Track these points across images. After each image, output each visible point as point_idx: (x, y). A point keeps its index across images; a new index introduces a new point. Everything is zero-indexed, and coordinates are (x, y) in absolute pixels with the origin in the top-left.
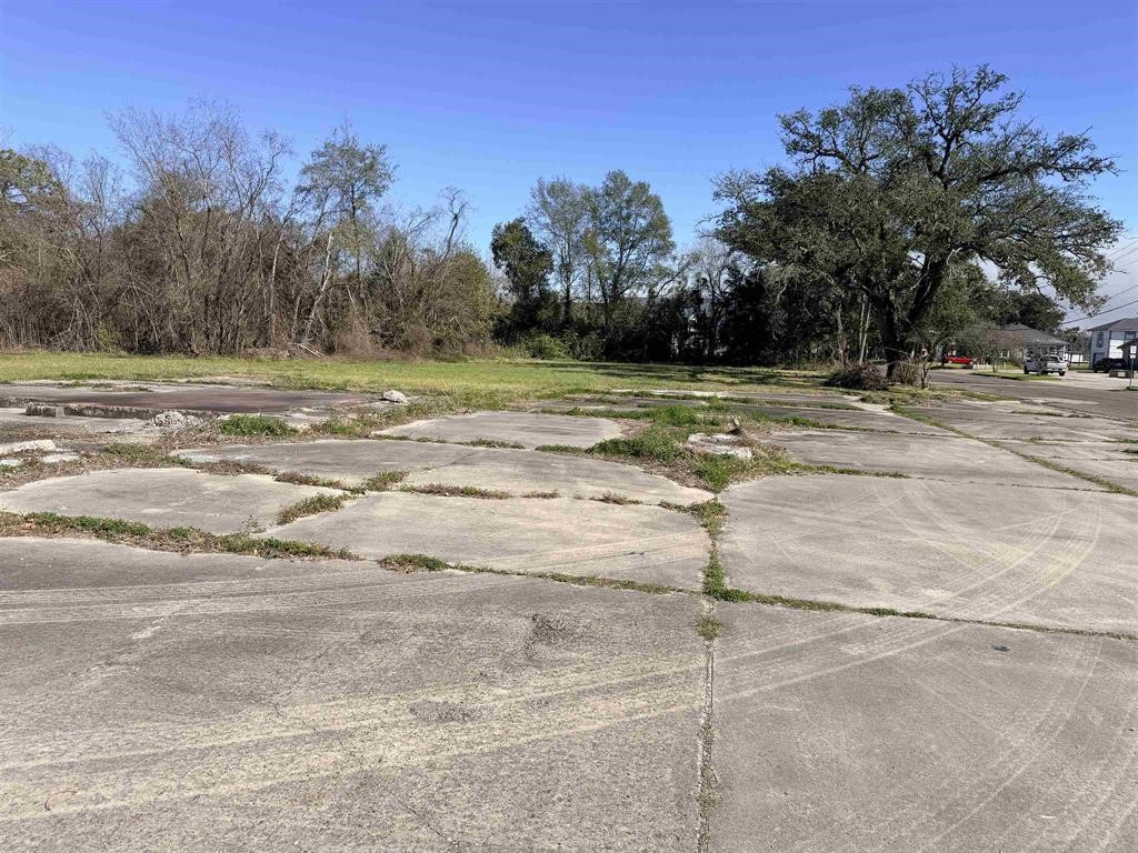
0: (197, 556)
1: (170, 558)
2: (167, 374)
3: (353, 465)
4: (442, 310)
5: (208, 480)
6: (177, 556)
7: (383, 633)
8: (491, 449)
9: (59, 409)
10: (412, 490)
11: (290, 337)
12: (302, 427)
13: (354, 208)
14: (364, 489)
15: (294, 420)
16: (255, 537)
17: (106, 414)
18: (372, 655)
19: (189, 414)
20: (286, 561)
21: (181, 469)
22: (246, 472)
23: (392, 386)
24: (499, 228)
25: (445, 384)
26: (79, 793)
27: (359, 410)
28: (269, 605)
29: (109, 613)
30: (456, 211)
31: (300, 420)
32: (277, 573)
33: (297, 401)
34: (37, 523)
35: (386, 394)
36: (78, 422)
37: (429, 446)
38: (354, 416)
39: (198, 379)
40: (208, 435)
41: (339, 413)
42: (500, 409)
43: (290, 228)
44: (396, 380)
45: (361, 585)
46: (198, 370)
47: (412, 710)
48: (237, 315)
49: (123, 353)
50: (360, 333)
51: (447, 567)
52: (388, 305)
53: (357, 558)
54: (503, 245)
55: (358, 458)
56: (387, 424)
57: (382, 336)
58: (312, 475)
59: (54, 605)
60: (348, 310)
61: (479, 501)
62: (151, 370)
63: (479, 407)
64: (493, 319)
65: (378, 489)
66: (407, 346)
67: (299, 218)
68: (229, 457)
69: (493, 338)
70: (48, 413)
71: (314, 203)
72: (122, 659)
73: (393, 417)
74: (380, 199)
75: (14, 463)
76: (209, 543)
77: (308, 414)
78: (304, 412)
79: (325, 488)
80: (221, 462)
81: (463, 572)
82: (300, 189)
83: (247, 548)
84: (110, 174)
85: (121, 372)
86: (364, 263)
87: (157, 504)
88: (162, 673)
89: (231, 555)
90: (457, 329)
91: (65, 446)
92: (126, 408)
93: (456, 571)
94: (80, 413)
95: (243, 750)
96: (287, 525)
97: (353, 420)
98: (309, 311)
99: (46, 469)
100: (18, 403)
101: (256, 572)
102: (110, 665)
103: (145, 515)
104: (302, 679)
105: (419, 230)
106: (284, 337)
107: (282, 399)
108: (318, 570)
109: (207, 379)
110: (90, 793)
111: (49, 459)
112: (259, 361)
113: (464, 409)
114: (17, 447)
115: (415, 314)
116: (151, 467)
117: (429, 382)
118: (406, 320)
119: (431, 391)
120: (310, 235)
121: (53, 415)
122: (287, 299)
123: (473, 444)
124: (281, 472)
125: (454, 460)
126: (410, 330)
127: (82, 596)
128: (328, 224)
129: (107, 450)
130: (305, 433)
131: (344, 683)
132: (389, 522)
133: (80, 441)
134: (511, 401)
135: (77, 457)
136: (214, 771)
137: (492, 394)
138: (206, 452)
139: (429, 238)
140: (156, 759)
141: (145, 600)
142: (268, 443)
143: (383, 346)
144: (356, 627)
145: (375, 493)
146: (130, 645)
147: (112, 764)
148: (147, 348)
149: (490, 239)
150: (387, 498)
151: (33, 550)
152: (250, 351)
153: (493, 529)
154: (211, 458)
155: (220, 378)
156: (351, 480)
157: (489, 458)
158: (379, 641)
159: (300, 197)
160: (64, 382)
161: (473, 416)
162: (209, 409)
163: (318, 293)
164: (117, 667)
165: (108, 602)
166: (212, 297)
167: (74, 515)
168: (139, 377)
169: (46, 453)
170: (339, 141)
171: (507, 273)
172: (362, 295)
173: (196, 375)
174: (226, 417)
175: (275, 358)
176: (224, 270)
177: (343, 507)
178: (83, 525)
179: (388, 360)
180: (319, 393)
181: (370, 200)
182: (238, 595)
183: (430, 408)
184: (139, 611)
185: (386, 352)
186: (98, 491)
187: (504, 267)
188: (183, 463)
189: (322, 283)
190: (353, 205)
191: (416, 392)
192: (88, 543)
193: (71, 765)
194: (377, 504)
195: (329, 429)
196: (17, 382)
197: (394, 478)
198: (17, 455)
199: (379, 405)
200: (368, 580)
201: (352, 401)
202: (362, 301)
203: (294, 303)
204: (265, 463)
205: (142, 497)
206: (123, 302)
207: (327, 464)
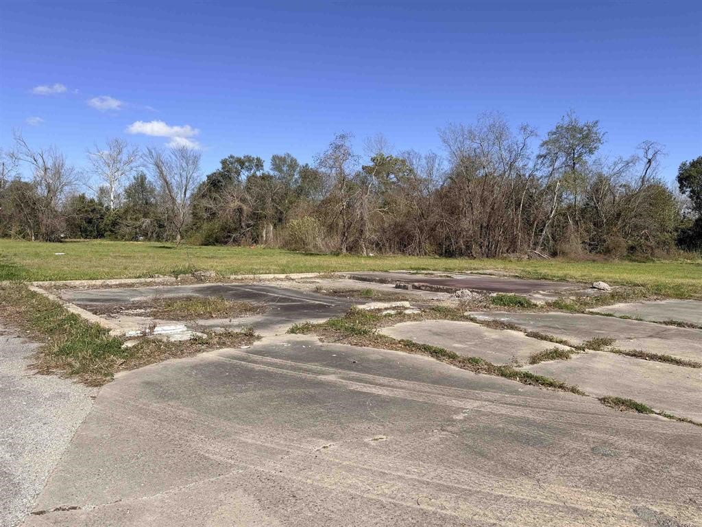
0: (484, 376)
1: (468, 374)
2: (461, 269)
3: (576, 330)
4: (636, 226)
5: (486, 331)
6: (472, 374)
7: (607, 450)
8: (683, 328)
9: (410, 286)
10: (619, 352)
11: (529, 246)
12: (540, 303)
13: (574, 163)
14: (584, 348)
15: (535, 299)
16: (517, 369)
17: (431, 289)
18: (601, 463)
19: (474, 291)
20: (537, 388)
21: (471, 323)
22: (508, 328)
23: (598, 279)
24: (684, 165)
25: (639, 278)
26: (433, 500)
27: (577, 294)
28: (528, 414)
29: (441, 400)
30: (650, 157)
31: (540, 299)
32: (532, 395)
33: (536, 287)
34: (404, 345)
35: (595, 284)
36: (418, 293)
37: (628, 322)
38: (574, 298)
39: (476, 272)
40: (484, 304)
41: (564, 295)
42: (687, 298)
43: (532, 180)
44: (601, 275)
45: (588, 413)
46: (476, 266)
47: (635, 511)
48: (498, 235)
49: (437, 256)
50: (575, 243)
51: (653, 412)
52: (594, 225)
53: (583, 394)
54: (687, 177)
55: (578, 326)
56: (596, 304)
57: (590, 245)
58: (549, 335)
59: (414, 391)
60: (567, 229)
61: (675, 367)
62: (452, 266)
63: (667, 296)
64: (677, 231)
65: (594, 349)
66: (608, 251)
67: (538, 174)
68: (498, 319)
69: (677, 245)
70: (405, 288)
71: (548, 164)
72: (449, 428)
73: (601, 300)
74: (592, 156)
75: (393, 312)
76: (490, 369)
77: (543, 295)
78: (541, 294)
79: (557, 344)
80: (493, 321)
81: (666, 419)
82: (539, 157)
83: (513, 375)
84: (437, 161)
85: (437, 267)
86: (579, 198)
87: (460, 342)
88: (470, 443)
89: (503, 378)
90: (647, 238)
91: (413, 305)
92: (441, 287)
93: (660, 417)
94: (419, 288)
95: (520, 503)
96: (535, 365)
97: (573, 300)
98: (542, 231)
99: (406, 317)
100: (391, 282)
101: (520, 392)
102: (443, 431)
103: (454, 348)
104: (554, 467)
105: (619, 173)
106: (525, 246)
107: (525, 285)
108: (558, 397)
109: (481, 271)
110: (438, 502)
111: (407, 312)
112: (511, 261)
113: (655, 297)
114: (394, 304)
115: (615, 229)
116: (455, 320)
117: (626, 276)
118: (608, 233)
119: (627, 283)
120: (544, 183)
121: (407, 289)
122: (528, 224)
123: (665, 323)
124: (529, 331)
125: (650, 334)
126: (609, 241)
127: (426, 388)
128: (557, 175)
129: (433, 309)
130: (542, 307)
131: (582, 477)
132: (605, 373)
133: (420, 303)
134: (695, 292)
135: (419, 312)
136: (504, 511)
137: (678, 287)
138: (484, 315)
139: (627, 178)
140: (471, 493)
141: (458, 397)
142: (520, 312)
143: (590, 252)
144: (587, 441)
145: (591, 351)
146: (452, 422)
147: (449, 489)
148: (449, 254)
149: (676, 173)
150: (601, 356)
151: (403, 359)
152: (505, 255)
153: (689, 390)
154: (487, 318)
155: (488, 271)
156: (575, 341)
157: (679, 335)
158: (606, 455)
159: (539, 162)
160: (411, 271)
161: (663, 302)
162: (485, 289)
163: (549, 219)
164: (447, 433)
165: (439, 394)
166: (485, 225)
167: (421, 343)
168: (446, 270)
169: (406, 308)
170: (566, 123)
171: (691, 197)
172: (577, 219)
173: (475, 269)
174: (494, 295)
175: (520, 259)
176: (493, 209)
177: (570, 358)
178: (425, 349)
179: (594, 261)
180: (549, 282)
181: (585, 157)
182: (510, 404)
183: (628, 295)
184: (455, 403)
185: (592, 256)
186: (430, 331)
187: (687, 193)
188: (473, 320)
189: (551, 212)
190: (574, 161)
191: (616, 283)
192: (427, 359)
193: (428, 483)
194: (594, 359)
195: (557, 305)
196: (390, 271)
197: (606, 342)
198: (394, 308)
199: (590, 291)
200: (592, 411)
201: (572, 288)
202: (576, 223)
203: (532, 225)
204: (519, 324)
205: (452, 337)
206: (438, 229)
207: (558, 328)
